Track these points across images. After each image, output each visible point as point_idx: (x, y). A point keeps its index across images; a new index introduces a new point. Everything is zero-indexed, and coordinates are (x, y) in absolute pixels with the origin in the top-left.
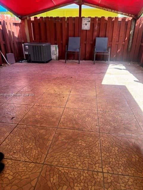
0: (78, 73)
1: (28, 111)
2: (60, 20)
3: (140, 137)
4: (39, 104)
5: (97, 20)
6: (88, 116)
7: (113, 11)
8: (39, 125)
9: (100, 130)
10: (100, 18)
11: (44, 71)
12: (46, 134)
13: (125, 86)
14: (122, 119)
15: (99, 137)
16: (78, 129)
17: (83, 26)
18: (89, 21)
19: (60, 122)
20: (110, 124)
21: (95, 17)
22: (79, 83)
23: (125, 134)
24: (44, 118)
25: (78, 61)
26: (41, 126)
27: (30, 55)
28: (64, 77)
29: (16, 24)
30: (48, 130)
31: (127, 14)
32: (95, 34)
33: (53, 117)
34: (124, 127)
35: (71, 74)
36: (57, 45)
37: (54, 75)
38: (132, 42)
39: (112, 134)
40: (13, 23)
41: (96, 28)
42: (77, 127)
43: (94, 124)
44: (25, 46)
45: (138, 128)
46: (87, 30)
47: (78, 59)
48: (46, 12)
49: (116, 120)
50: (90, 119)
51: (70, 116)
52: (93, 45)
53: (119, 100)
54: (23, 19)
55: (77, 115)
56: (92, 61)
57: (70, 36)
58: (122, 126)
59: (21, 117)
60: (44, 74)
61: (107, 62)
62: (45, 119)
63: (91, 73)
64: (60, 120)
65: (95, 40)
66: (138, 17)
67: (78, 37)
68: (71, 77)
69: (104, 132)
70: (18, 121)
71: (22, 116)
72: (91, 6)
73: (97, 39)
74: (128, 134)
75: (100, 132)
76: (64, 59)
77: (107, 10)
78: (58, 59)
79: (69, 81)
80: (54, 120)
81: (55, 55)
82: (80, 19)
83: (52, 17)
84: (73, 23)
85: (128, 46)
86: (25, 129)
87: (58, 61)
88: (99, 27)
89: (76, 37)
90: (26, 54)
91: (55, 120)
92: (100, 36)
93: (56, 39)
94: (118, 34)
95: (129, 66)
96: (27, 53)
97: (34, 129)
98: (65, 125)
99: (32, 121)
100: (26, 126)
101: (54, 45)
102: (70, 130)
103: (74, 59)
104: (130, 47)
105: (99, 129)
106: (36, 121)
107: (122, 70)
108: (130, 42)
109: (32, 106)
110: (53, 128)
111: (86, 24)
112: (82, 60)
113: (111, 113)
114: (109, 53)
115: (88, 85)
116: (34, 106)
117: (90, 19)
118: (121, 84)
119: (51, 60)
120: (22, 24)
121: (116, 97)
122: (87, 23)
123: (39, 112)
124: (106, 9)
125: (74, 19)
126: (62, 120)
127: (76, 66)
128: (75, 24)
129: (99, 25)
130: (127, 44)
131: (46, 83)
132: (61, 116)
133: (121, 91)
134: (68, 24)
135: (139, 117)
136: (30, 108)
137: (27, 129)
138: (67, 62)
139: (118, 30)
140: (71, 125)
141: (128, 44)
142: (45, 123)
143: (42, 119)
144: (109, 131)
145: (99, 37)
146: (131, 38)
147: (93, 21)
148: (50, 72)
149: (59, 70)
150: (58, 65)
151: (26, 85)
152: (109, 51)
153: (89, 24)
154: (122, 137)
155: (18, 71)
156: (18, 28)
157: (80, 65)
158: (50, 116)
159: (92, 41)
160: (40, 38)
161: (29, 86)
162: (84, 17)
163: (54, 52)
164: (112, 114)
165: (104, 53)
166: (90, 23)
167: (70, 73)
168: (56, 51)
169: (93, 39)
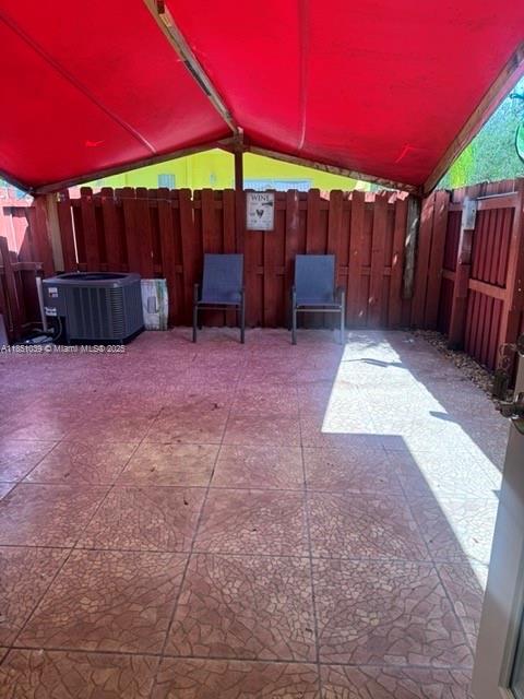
0: (241, 386)
1: (49, 579)
2: (173, 199)
3: (459, 672)
4: (91, 543)
5: (296, 198)
6: (277, 586)
7: (347, 172)
8: (91, 647)
9: (321, 651)
10: (304, 193)
11: (114, 379)
12: (119, 687)
13: (400, 437)
14: (397, 590)
15: (317, 687)
16: (241, 655)
17: (249, 218)
18: (270, 204)
19: (174, 624)
20: (357, 619)
21: (290, 191)
22: (242, 429)
23: (408, 661)
24: (114, 612)
25: (236, 332)
26: (101, 649)
27: (63, 319)
28: (190, 407)
29: (14, 211)
30: (126, 668)
31: (392, 183)
32: (293, 242)
33: (145, 601)
34: (405, 630)
35: (213, 391)
36: (165, 280)
37: (154, 399)
38: (415, 269)
39: (363, 668)
40: (5, 208)
41: (295, 222)
42: (235, 644)
43: (297, 625)
44: (45, 287)
45: (450, 629)
46: (263, 232)
47: (237, 324)
48: (123, 174)
49: (375, 597)
50: (284, 600)
51: (210, 592)
52: (288, 278)
53: (384, 502)
54: (40, 195)
55: (237, 584)
56: (285, 331)
57: (209, 252)
58: (397, 624)
59: (24, 609)
60: (114, 397)
61: (336, 332)
62: (115, 617)
63: (286, 384)
64: (173, 614)
65: (293, 263)
66: (425, 191)
67: (236, 252)
68: (216, 406)
69: (333, 658)
70: (12, 632)
71: (29, 603)
72: (274, 158)
73: (300, 260)
74: (418, 661)
75: (322, 659)
76: (189, 324)
77: (327, 171)
78: (166, 326)
79: (209, 421)
80: (151, 615)
81: (156, 312)
82: (238, 196)
83: (145, 189)
84: (216, 210)
85: (403, 282)
86: (40, 667)
87: (166, 334)
88: (303, 223)
89: (229, 252)
90: (51, 314)
91: (154, 616)
92: (308, 249)
93: (158, 260)
94: (367, 241)
95: (412, 348)
96: (52, 312)
97: (73, 667)
98: (193, 638)
99: (66, 628)
100: (41, 652)
101: (155, 278)
102: (209, 661)
103: (225, 325)
104: (408, 283)
105: (318, 647)
106: (84, 628)
107: (390, 368)
108: (408, 267)
109: (68, 551)
110: (147, 657)
111: (260, 213)
112: (253, 327)
113: (358, 565)
114: (342, 306)
115: (276, 436)
116: (74, 553)
117: (271, 197)
118: (387, 430)
119: (143, 329)
120: (37, 209)
121: (373, 492)
122: (262, 208)
123: (92, 582)
124: (323, 167)
125: (221, 195)
126: (180, 614)
127: (231, 355)
128: (222, 211)
129: (304, 214)
130: (399, 275)
131: (122, 437)
132: (178, 598)
133: (388, 463)
134: (199, 212)
135: (453, 576)
136: (60, 564)
137: (46, 669)
138: (198, 338)
139: (368, 230)
140: (213, 639)
141: (404, 273)
142: (116, 634)
143: (106, 613)
144: (352, 653)
145: (305, 253)
146: (411, 255)
147: (283, 202)
148: (138, 385)
149: (170, 374)
150: (166, 353)
151: (47, 451)
152: (340, 303)
153: (269, 213)
154: (398, 675)
155: (18, 385)
156: (23, 222)
157: (245, 346)
158: (136, 595)
159: (284, 265)
160: (103, 258)
161: (58, 455)
162: (252, 191)
163: (152, 304)
164: (360, 569)
165: (324, 307)
166: (271, 209)
167: (212, 385)
168: (160, 298)
169: (287, 258)
